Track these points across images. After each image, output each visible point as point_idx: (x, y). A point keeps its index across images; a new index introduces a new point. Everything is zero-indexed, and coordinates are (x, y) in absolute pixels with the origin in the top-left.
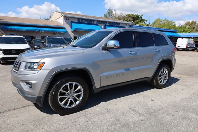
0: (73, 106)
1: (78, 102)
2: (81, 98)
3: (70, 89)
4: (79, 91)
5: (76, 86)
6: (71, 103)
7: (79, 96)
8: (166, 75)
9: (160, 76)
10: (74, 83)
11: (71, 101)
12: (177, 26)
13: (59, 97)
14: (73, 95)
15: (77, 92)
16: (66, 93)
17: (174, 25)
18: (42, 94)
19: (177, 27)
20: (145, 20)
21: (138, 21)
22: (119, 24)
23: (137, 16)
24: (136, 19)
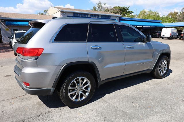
12: (161, 16)
17: (159, 16)
19: (161, 18)
20: (131, 12)
21: (125, 13)
22: (110, 16)
23: (124, 8)
24: (123, 11)
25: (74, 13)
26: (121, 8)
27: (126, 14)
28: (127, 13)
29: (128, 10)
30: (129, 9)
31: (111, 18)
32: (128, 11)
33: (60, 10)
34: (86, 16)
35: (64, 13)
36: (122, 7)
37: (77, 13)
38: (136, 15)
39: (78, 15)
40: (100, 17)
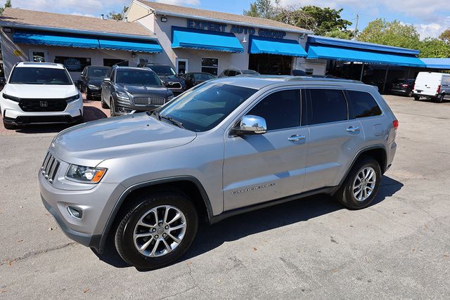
0: (165, 252)
1: (174, 245)
2: (181, 237)
3: (159, 220)
4: (179, 222)
5: (172, 214)
6: (161, 247)
7: (176, 233)
8: (371, 180)
9: (358, 182)
10: (168, 208)
11: (161, 242)
12: (421, 39)
13: (136, 236)
14: (165, 231)
15: (172, 225)
16: (149, 228)
17: (416, 38)
18: (101, 232)
19: (421, 43)
20: (347, 22)
21: (329, 25)
22: (284, 33)
23: (327, 11)
24: (325, 19)
25: (190, 20)
26: (321, 11)
27: (332, 26)
28: (336, 24)
29: (338, 17)
30: (340, 14)
31: (285, 38)
32: (337, 19)
33: (153, 11)
34: (221, 28)
35: (163, 20)
36: (323, 9)
37: (198, 21)
38: (357, 31)
39: (200, 25)
40: (256, 34)
